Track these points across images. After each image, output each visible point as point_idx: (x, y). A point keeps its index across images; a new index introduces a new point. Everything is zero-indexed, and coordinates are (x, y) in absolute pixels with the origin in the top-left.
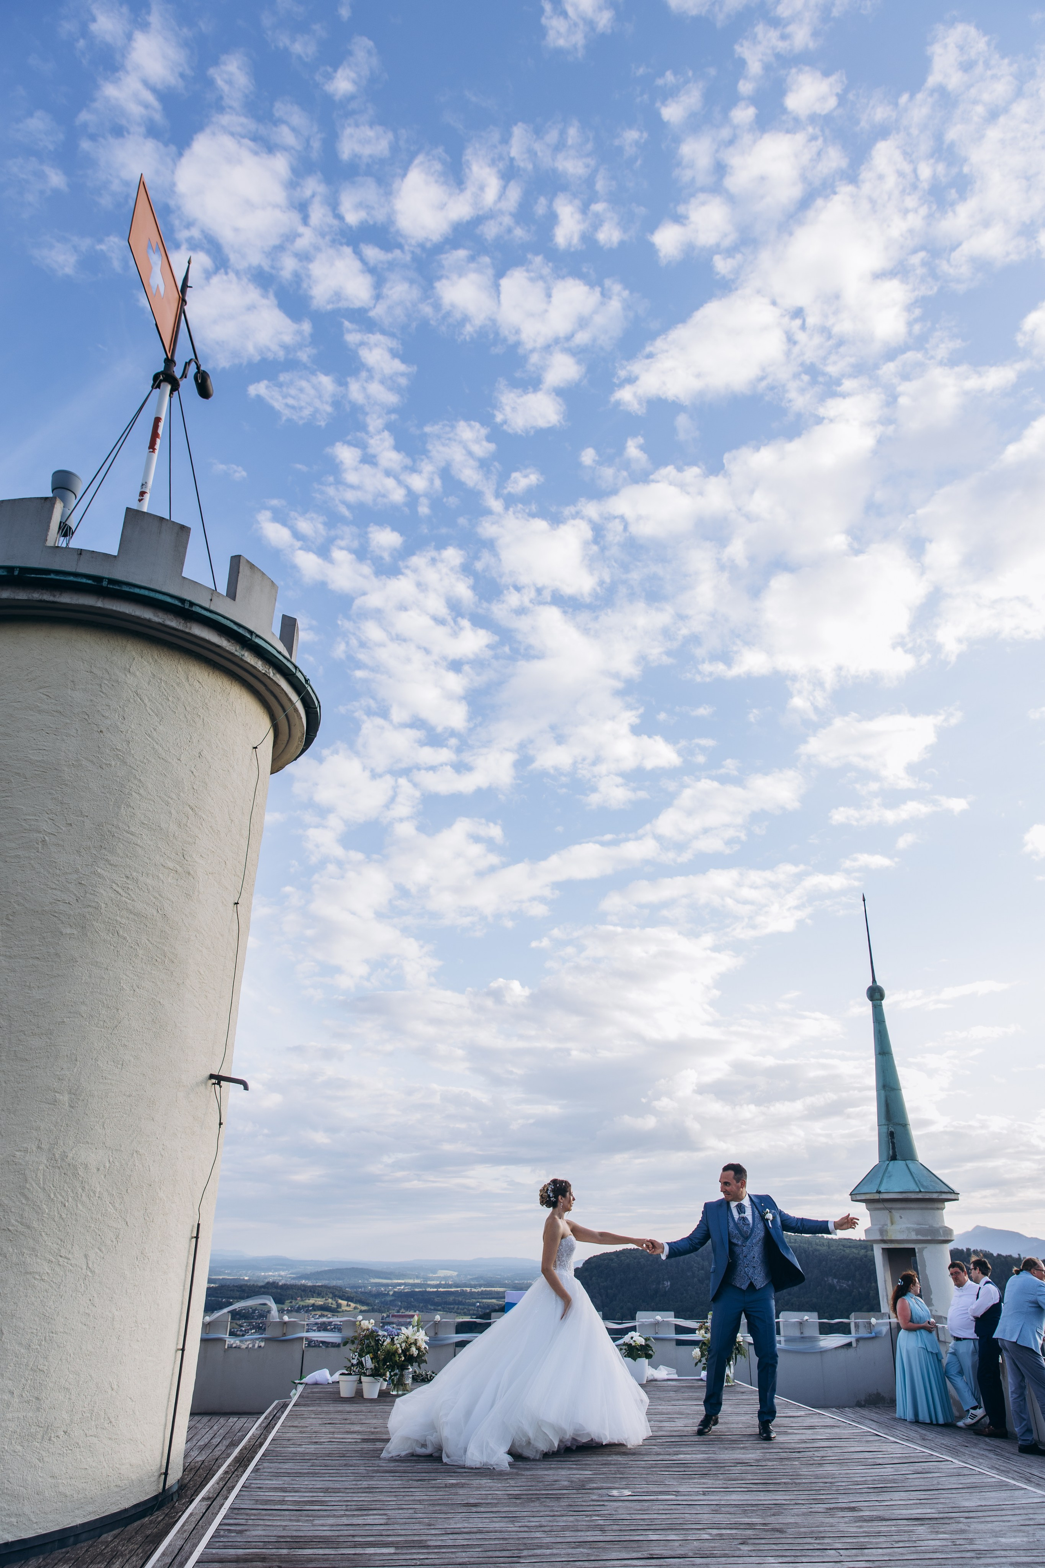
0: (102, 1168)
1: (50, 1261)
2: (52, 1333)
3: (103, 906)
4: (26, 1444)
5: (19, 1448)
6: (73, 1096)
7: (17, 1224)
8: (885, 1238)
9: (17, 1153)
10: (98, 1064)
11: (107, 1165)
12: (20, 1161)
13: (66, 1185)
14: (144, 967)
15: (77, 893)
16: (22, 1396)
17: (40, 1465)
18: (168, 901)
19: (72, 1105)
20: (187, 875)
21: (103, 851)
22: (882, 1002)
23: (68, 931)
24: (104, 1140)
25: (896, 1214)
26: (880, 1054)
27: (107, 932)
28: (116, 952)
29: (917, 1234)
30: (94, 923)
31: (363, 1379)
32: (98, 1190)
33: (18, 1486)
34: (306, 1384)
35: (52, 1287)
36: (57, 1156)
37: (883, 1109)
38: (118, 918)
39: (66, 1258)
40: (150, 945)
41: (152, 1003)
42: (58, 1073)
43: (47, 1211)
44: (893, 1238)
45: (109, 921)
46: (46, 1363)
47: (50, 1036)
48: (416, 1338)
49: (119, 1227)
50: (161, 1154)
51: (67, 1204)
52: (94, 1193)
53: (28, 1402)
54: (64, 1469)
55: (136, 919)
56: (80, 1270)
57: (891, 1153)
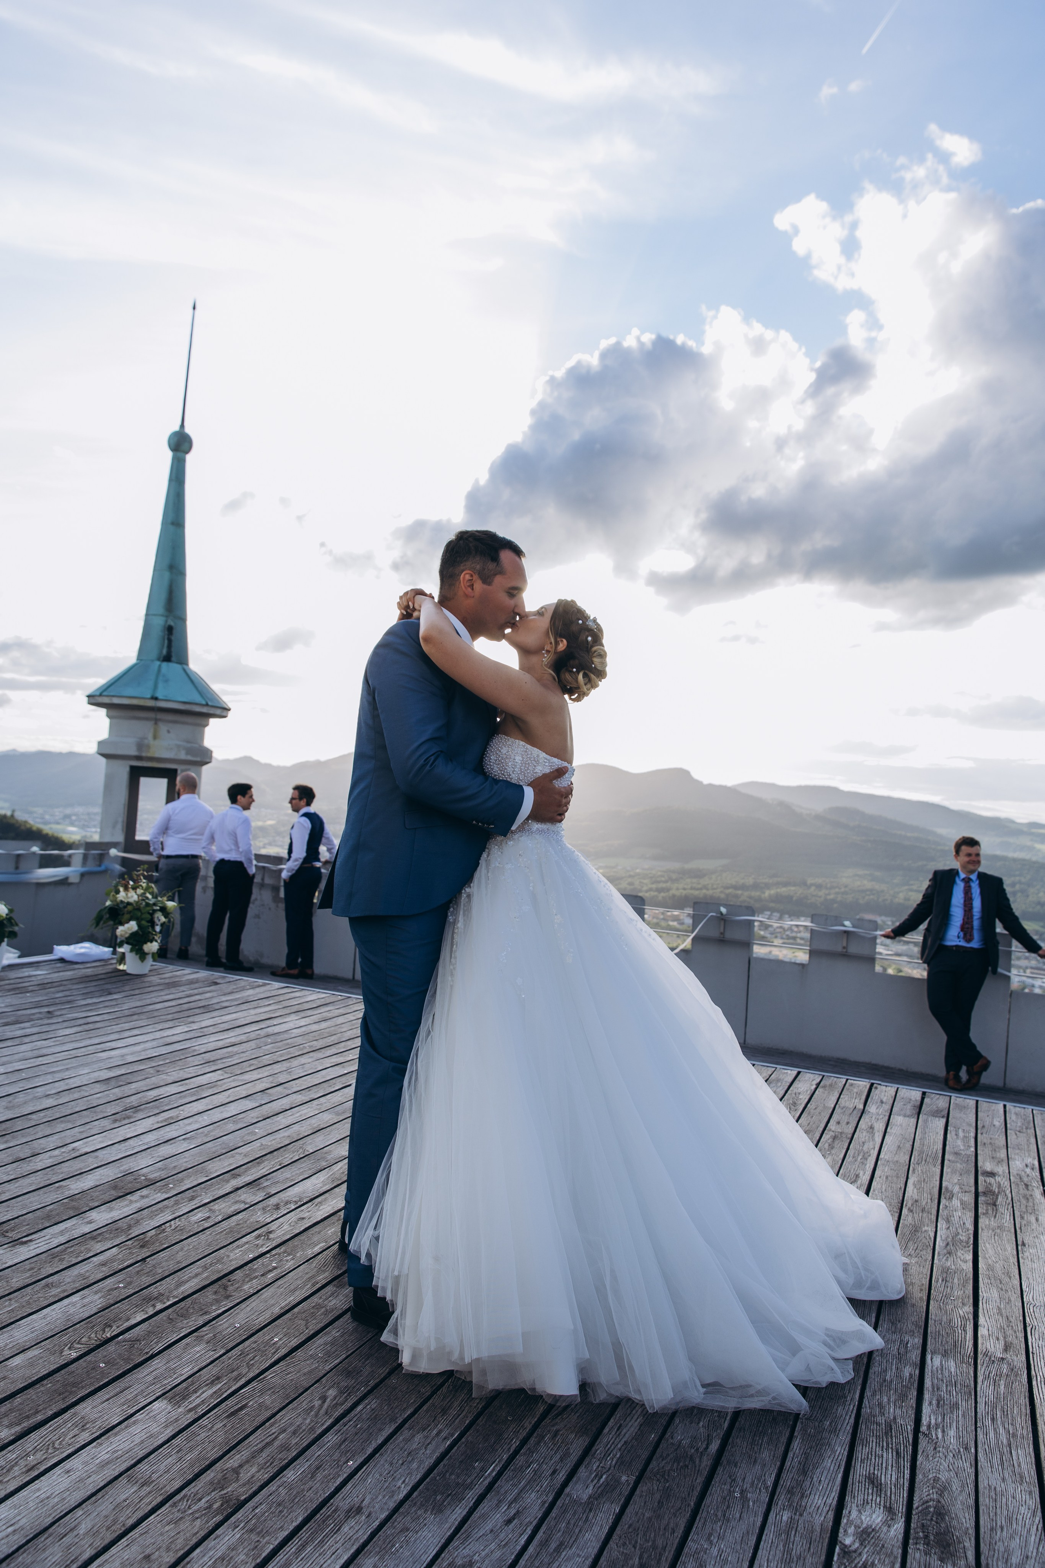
8: (144, 754)
22: (187, 457)
25: (163, 728)
26: (173, 523)
29: (187, 754)
37: (163, 596)
44: (157, 755)
57: (165, 652)
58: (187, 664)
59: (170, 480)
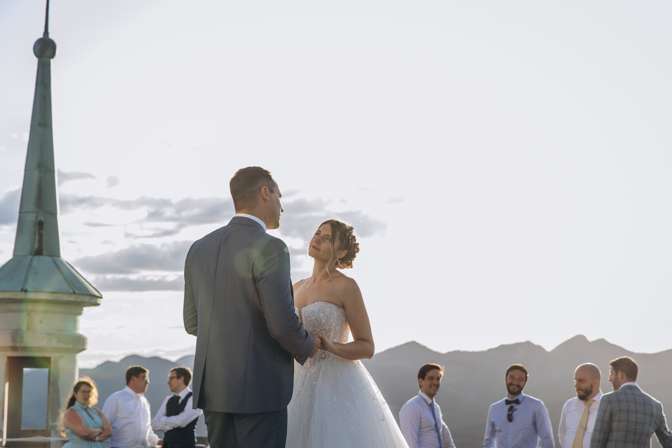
8: (18, 345)
22: (52, 60)
25: (35, 318)
26: (40, 125)
37: (34, 193)
44: (30, 345)
57: (36, 246)
58: (58, 255)
59: (37, 85)
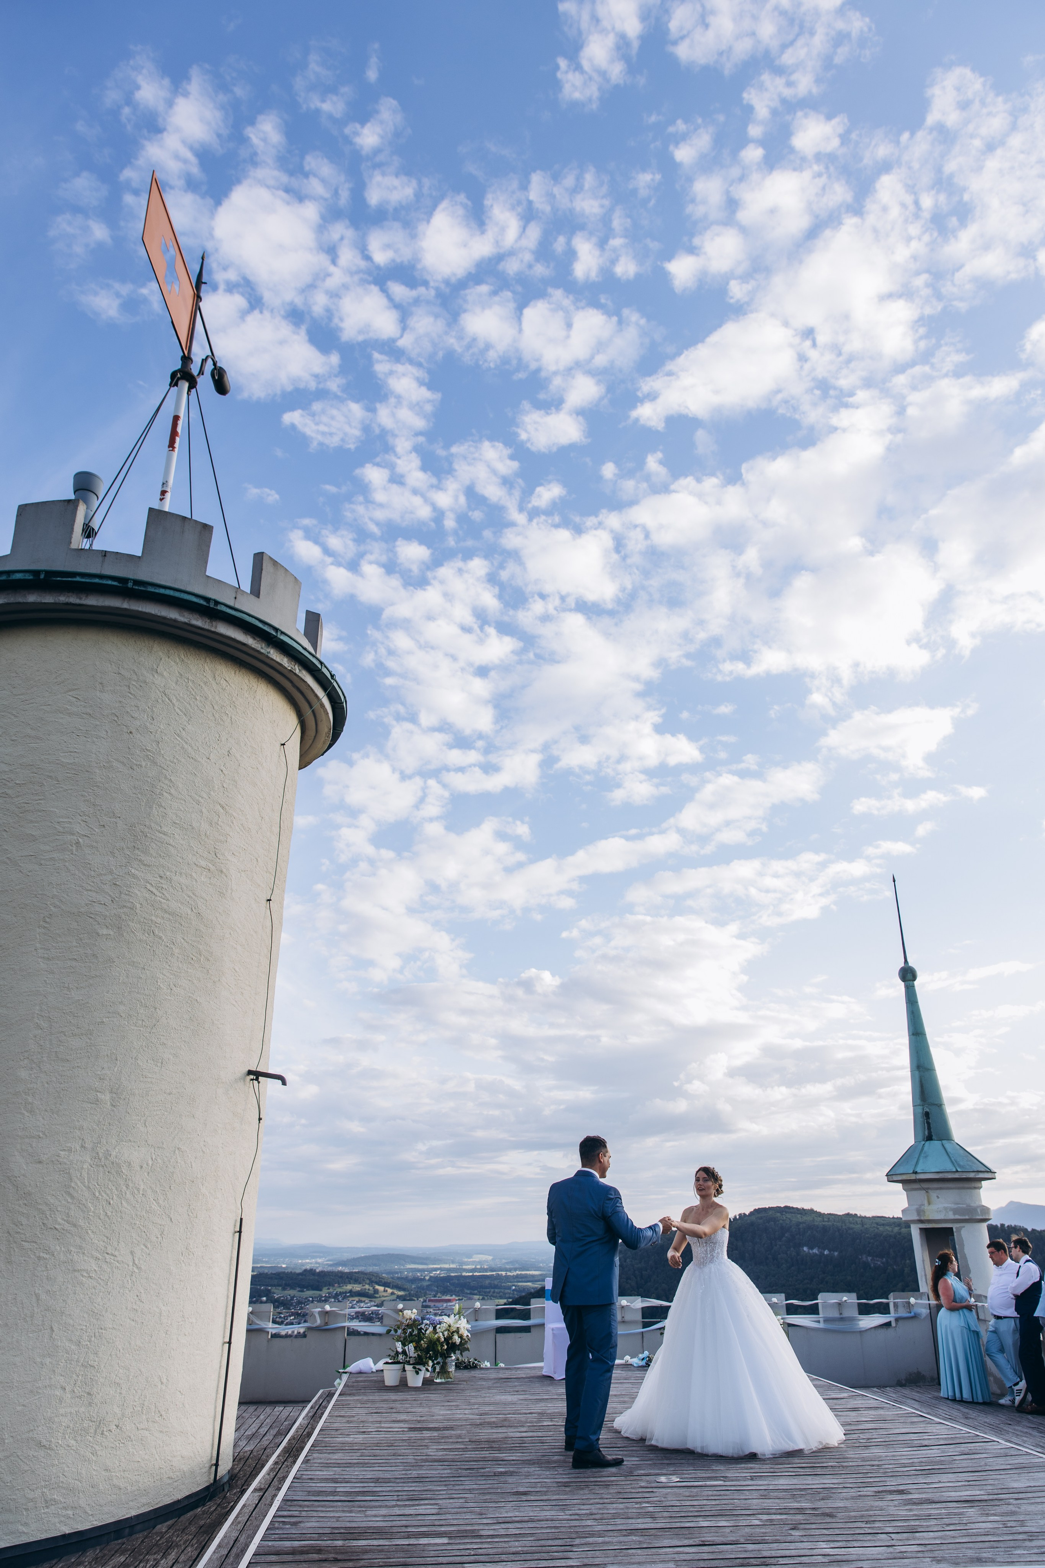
0: (145, 1166)
1: (97, 1259)
2: (101, 1329)
3: (138, 906)
4: (79, 1439)
5: (73, 1442)
6: (114, 1095)
7: (63, 1222)
8: (922, 1218)
9: (61, 1153)
10: (138, 1063)
11: (150, 1162)
12: (65, 1160)
13: (110, 1183)
14: (180, 965)
15: (112, 894)
16: (74, 1391)
17: (94, 1458)
18: (202, 900)
19: (114, 1104)
20: (220, 874)
21: (137, 852)
23: (105, 931)
24: (146, 1137)
25: (933, 1194)
27: (142, 931)
28: (152, 951)
29: (954, 1214)
30: (130, 923)
31: (408, 1368)
32: (142, 1187)
33: (73, 1479)
34: (351, 1373)
35: (100, 1284)
36: (101, 1155)
37: (918, 1090)
38: (153, 918)
39: (112, 1255)
40: (185, 943)
41: (189, 1001)
42: (99, 1073)
43: (92, 1209)
44: (931, 1218)
45: (145, 921)
46: (97, 1359)
47: (89, 1036)
48: (458, 1326)
49: (163, 1224)
50: (202, 1151)
51: (111, 1202)
52: (138, 1190)
53: (80, 1397)
54: (117, 1462)
55: (171, 918)
56: (127, 1266)
57: (926, 1133)
